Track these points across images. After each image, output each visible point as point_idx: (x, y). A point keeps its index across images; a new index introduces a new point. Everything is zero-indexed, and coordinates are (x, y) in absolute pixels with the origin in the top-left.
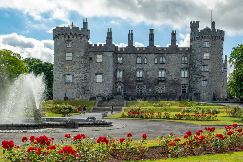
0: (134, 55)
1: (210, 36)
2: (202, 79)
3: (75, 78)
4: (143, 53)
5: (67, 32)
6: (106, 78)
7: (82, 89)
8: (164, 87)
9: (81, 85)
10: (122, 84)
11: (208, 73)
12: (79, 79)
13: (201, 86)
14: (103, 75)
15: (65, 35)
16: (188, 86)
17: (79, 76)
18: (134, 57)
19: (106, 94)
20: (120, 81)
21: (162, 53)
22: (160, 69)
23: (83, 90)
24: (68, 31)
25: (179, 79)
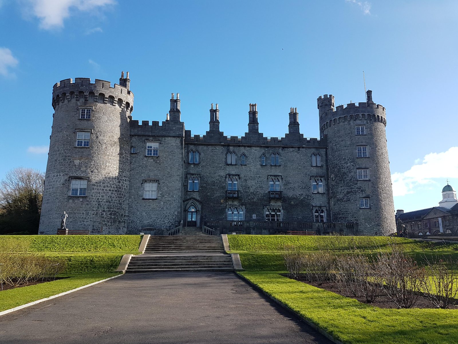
0: (222, 149)
1: (366, 114)
2: (358, 196)
3: (95, 185)
4: (239, 146)
5: (82, 88)
6: (166, 189)
7: (109, 211)
8: (280, 211)
9: (107, 204)
10: (198, 204)
11: (370, 183)
12: (103, 190)
13: (358, 208)
14: (159, 184)
15: (77, 95)
16: (326, 210)
17: (103, 183)
18: (222, 152)
19: (164, 224)
20: (195, 197)
21: (274, 147)
22: (271, 176)
23: (111, 214)
24: (86, 86)
25: (308, 196)
